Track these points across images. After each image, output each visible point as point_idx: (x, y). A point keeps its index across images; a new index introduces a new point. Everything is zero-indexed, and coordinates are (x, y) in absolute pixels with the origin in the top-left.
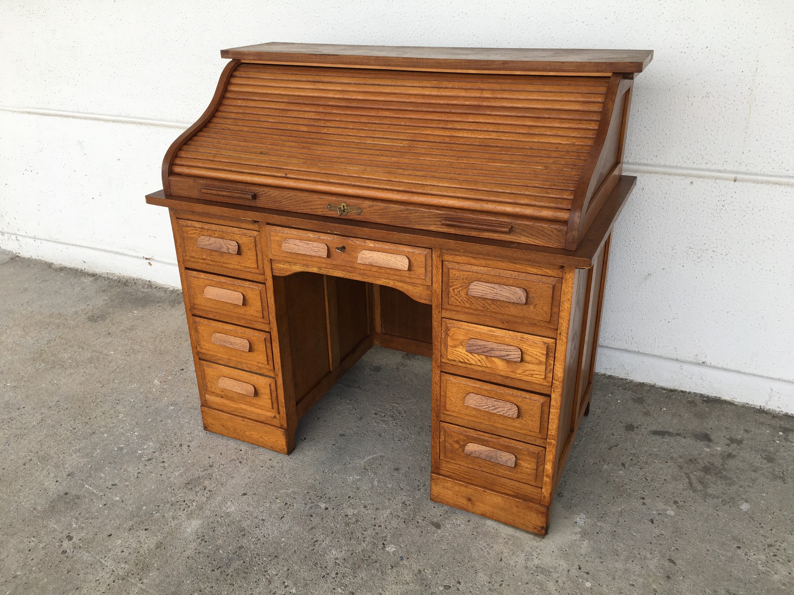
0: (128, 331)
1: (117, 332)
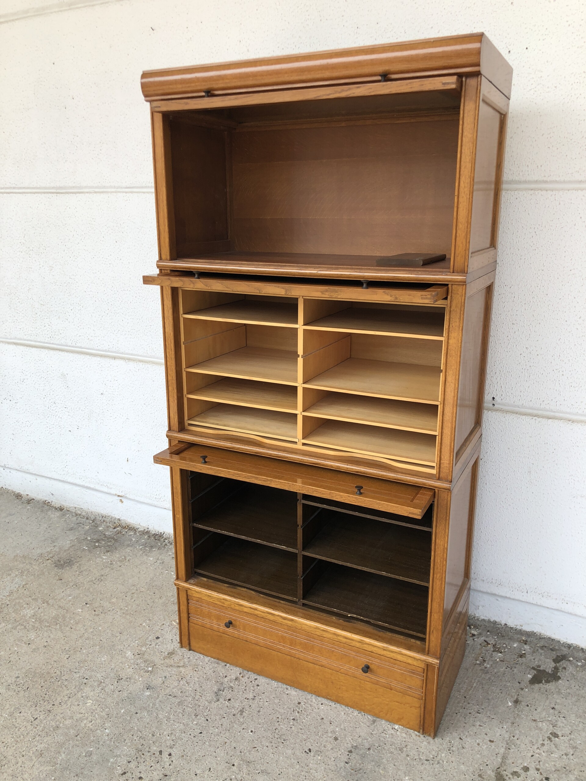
0: (98, 583)
1: (85, 583)
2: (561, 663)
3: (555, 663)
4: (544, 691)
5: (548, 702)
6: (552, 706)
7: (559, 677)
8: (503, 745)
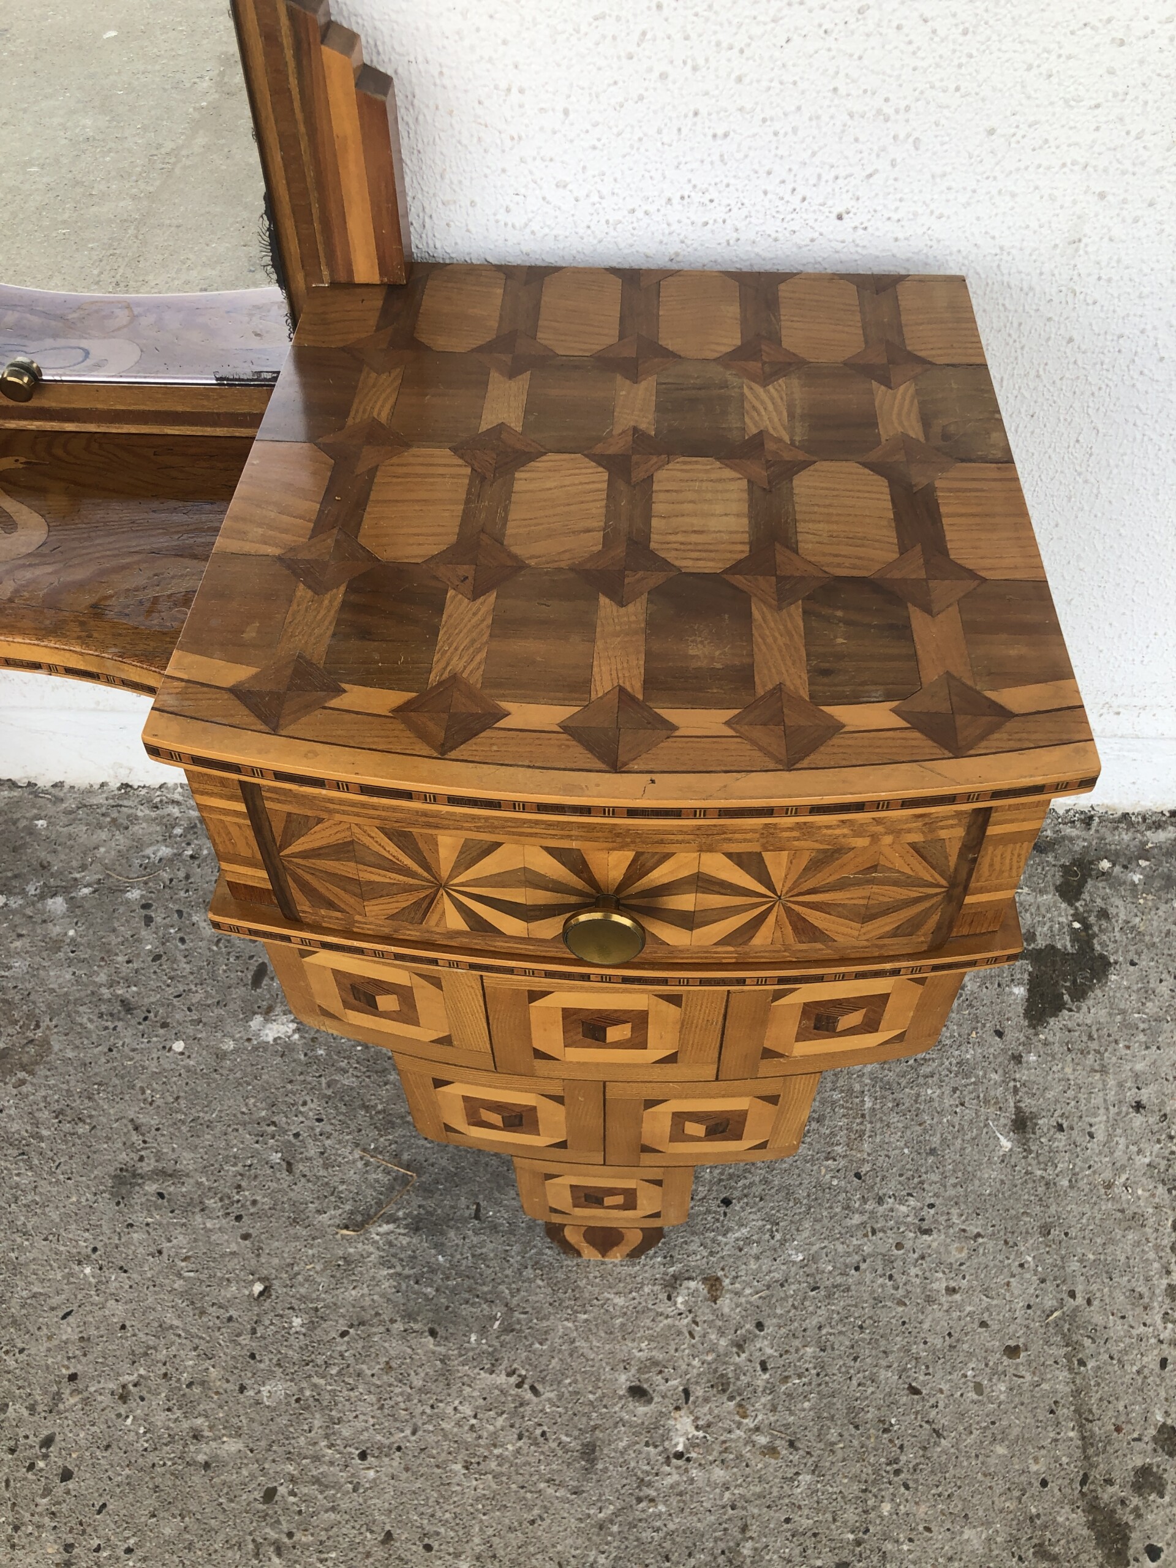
2: (1086, 896)
3: (1071, 904)
4: (1085, 1038)
5: (1111, 1082)
6: (1131, 1095)
7: (1102, 957)
8: (1053, 1350)
